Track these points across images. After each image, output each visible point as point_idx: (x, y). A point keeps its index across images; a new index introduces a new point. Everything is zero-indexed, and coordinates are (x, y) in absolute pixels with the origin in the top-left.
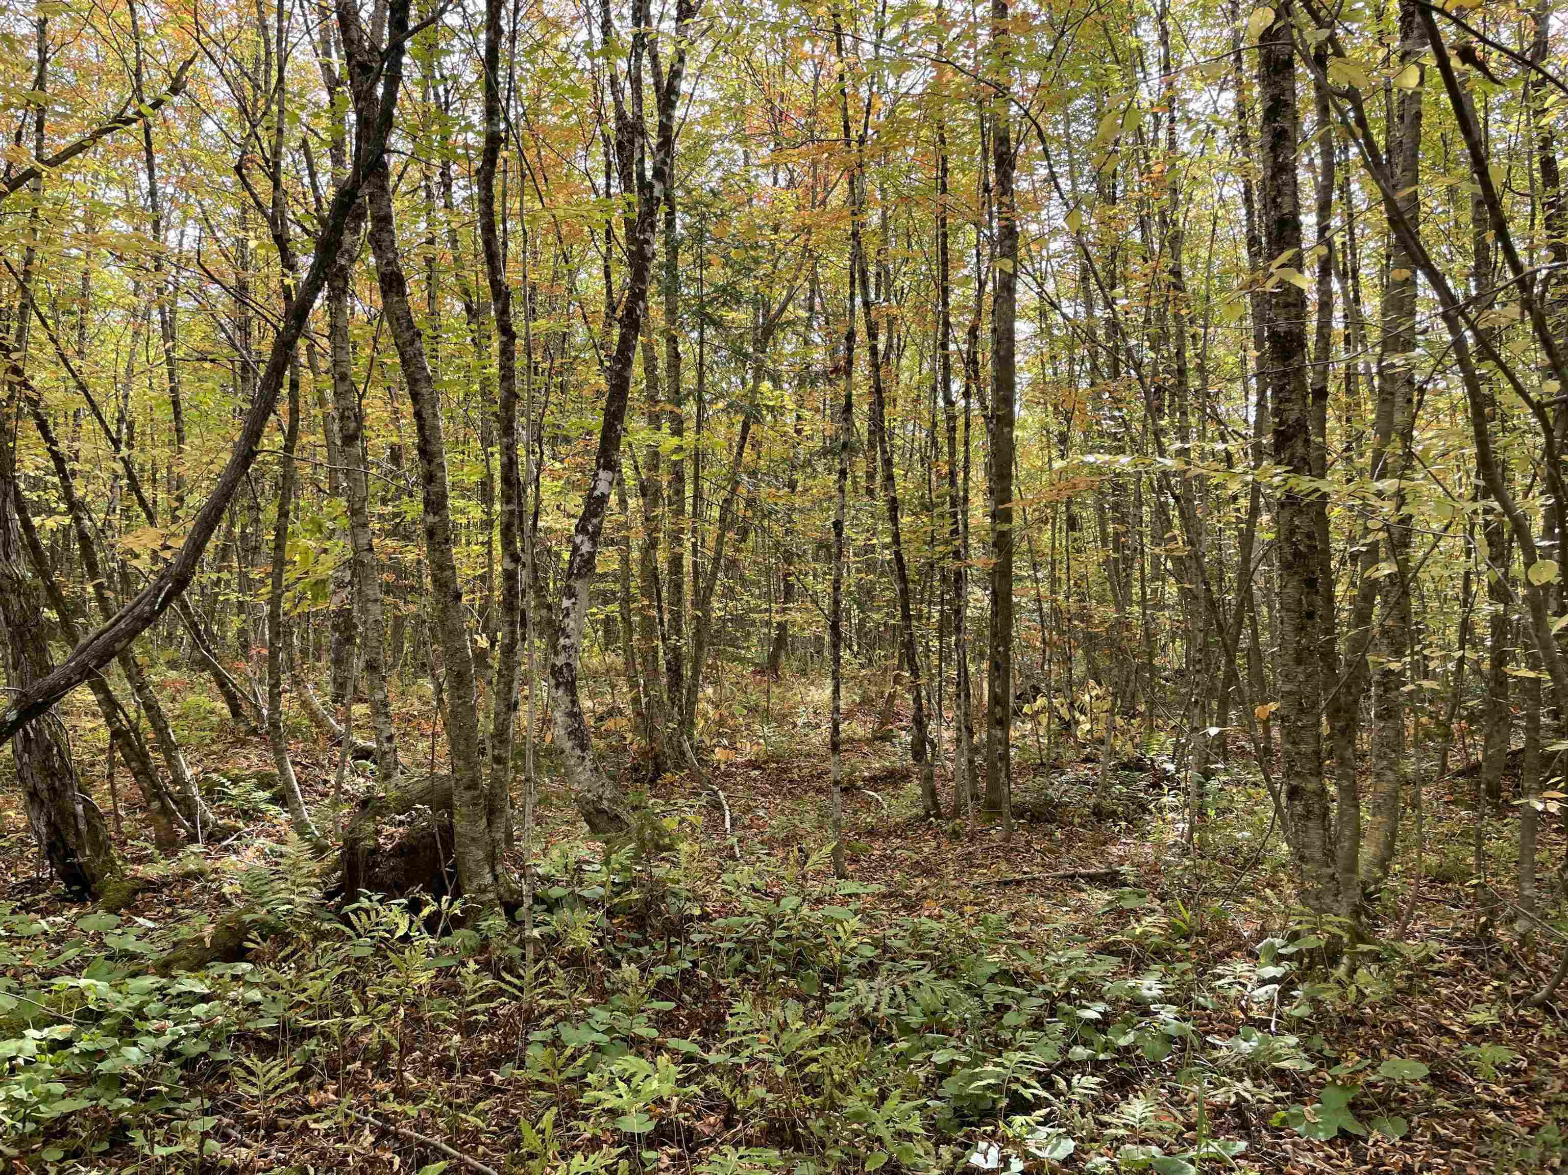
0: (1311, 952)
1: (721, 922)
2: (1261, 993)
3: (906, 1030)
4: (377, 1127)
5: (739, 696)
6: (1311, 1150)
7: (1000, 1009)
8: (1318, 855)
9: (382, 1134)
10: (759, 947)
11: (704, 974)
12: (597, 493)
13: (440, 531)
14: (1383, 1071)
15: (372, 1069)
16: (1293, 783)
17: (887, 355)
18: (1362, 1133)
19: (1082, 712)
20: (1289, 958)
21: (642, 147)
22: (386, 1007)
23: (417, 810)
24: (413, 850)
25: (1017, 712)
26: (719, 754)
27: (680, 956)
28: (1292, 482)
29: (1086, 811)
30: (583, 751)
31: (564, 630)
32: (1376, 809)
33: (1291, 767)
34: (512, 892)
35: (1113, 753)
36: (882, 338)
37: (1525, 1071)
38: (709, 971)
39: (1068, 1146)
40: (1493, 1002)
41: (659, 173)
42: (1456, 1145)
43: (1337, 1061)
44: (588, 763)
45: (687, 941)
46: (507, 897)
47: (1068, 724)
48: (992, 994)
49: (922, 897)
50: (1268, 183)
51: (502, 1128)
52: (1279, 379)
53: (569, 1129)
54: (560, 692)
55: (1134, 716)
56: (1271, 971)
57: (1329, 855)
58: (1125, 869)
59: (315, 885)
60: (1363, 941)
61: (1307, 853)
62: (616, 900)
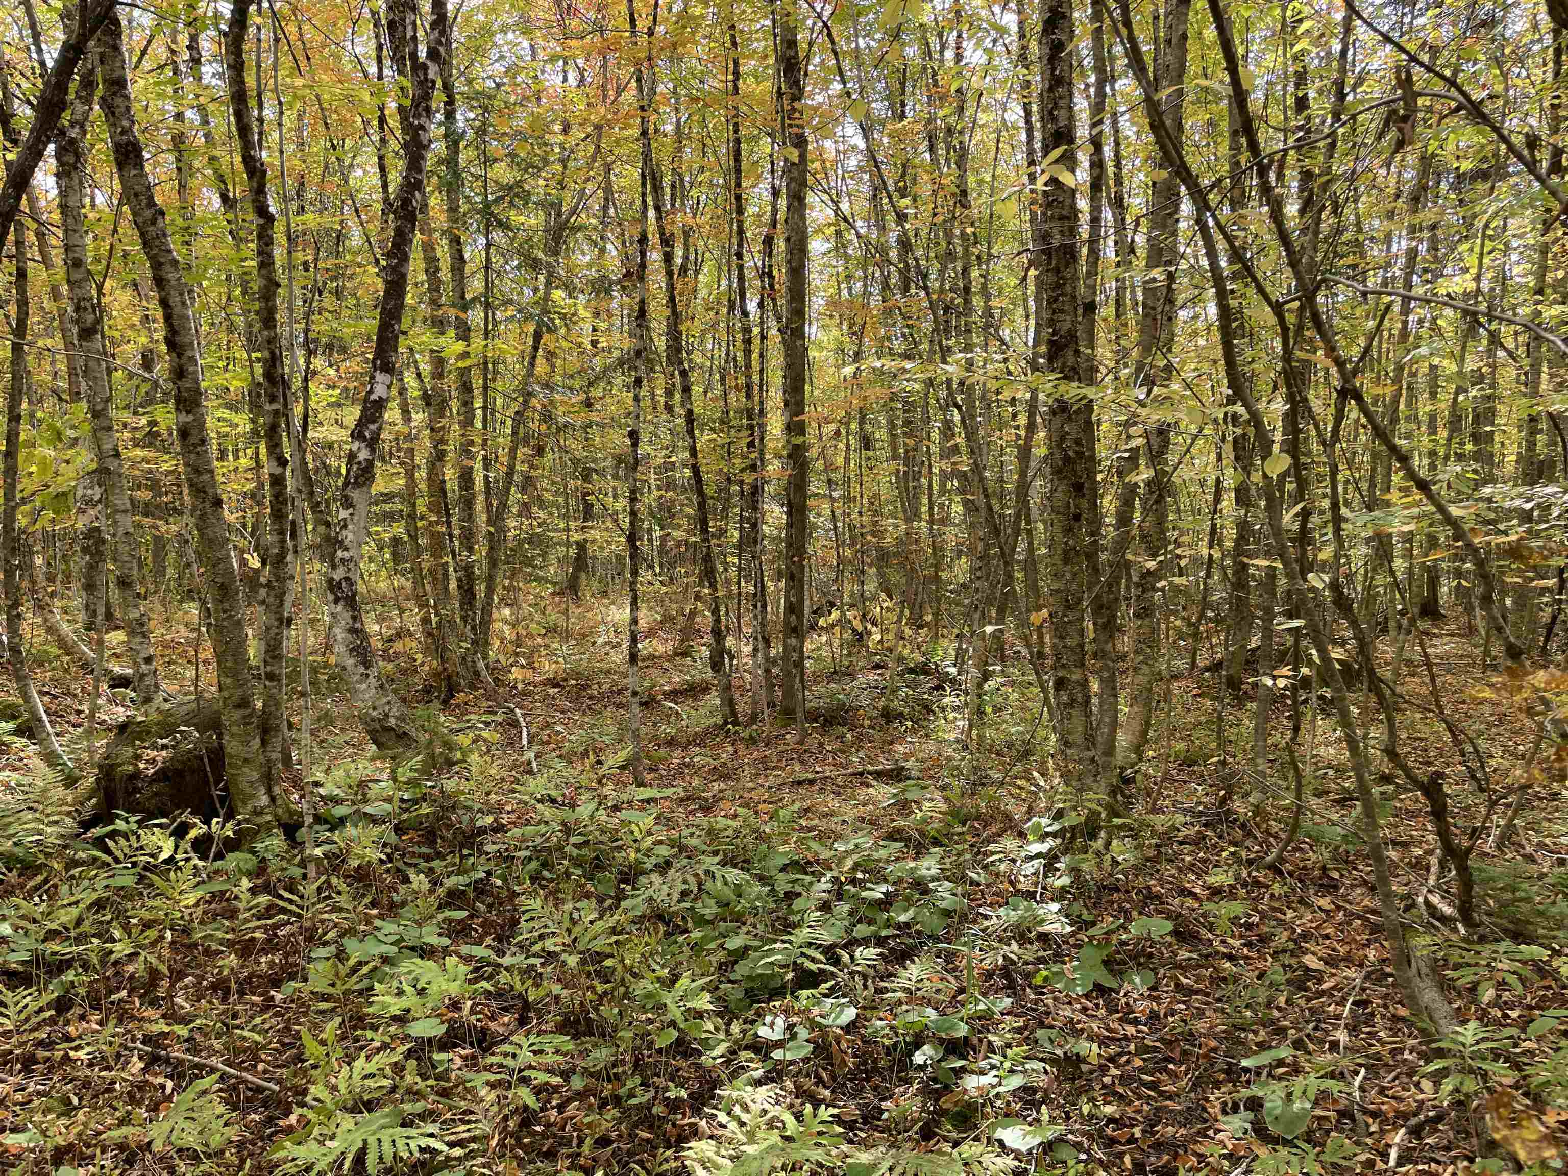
0: (1073, 828)
1: (517, 832)
2: (1029, 868)
3: (701, 921)
4: (147, 1053)
5: (537, 617)
6: (1070, 1003)
7: (791, 896)
8: (1080, 740)
9: (152, 1061)
10: (556, 854)
11: (499, 883)
12: (373, 397)
13: (194, 432)
14: (1133, 928)
15: (140, 997)
16: (1060, 674)
17: (684, 269)
18: (1115, 985)
19: (874, 624)
20: (1055, 835)
21: (414, 24)
22: (152, 934)
23: (181, 732)
24: (179, 773)
25: (813, 627)
26: (516, 674)
27: (473, 867)
28: (1062, 388)
29: (875, 713)
30: (367, 668)
31: (341, 542)
32: (1134, 700)
33: (1058, 659)
34: (291, 813)
35: (901, 659)
36: (679, 252)
37: (1257, 925)
38: (505, 880)
39: (851, 1013)
40: (1230, 865)
41: (433, 54)
42: (1197, 992)
43: (1093, 924)
44: (372, 680)
45: (481, 852)
46: (285, 818)
47: (861, 636)
48: (783, 883)
49: (717, 799)
50: (1045, 95)
51: (284, 1045)
52: (1053, 290)
53: (356, 1040)
54: (340, 608)
55: (921, 627)
56: (1036, 848)
57: (1090, 740)
58: (908, 765)
59: (69, 814)
60: (1118, 816)
61: (1070, 739)
62: (405, 816)
